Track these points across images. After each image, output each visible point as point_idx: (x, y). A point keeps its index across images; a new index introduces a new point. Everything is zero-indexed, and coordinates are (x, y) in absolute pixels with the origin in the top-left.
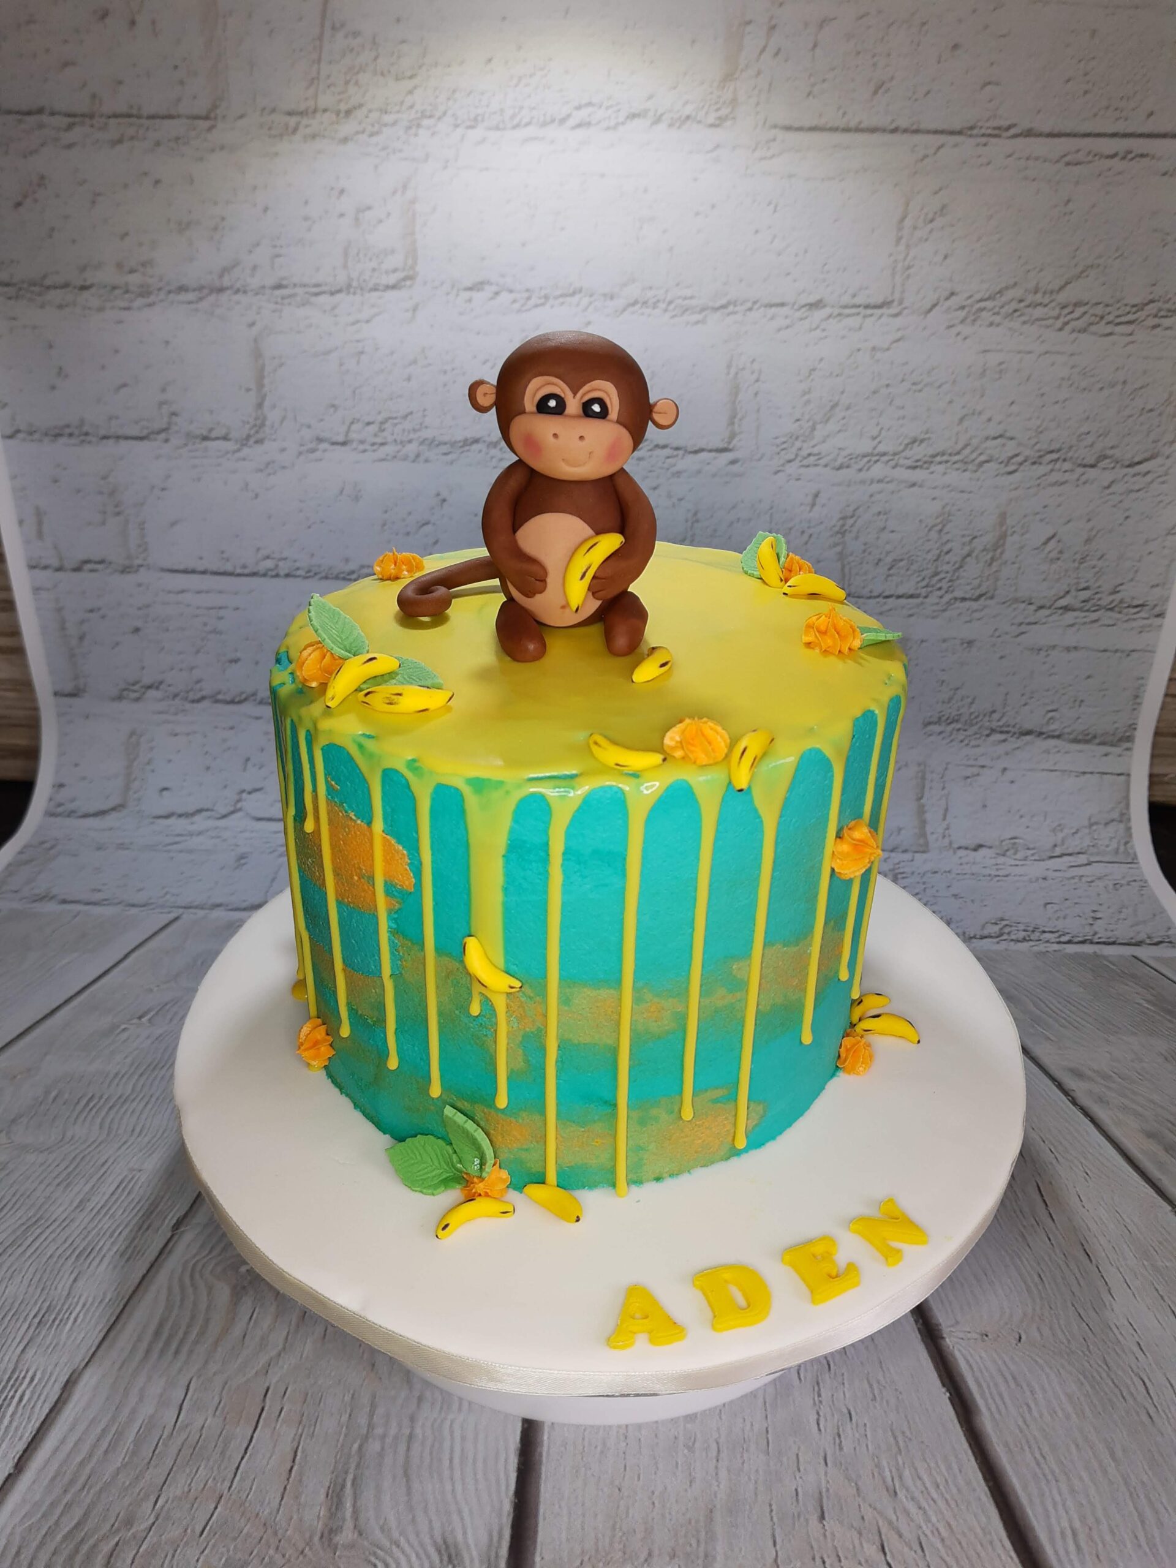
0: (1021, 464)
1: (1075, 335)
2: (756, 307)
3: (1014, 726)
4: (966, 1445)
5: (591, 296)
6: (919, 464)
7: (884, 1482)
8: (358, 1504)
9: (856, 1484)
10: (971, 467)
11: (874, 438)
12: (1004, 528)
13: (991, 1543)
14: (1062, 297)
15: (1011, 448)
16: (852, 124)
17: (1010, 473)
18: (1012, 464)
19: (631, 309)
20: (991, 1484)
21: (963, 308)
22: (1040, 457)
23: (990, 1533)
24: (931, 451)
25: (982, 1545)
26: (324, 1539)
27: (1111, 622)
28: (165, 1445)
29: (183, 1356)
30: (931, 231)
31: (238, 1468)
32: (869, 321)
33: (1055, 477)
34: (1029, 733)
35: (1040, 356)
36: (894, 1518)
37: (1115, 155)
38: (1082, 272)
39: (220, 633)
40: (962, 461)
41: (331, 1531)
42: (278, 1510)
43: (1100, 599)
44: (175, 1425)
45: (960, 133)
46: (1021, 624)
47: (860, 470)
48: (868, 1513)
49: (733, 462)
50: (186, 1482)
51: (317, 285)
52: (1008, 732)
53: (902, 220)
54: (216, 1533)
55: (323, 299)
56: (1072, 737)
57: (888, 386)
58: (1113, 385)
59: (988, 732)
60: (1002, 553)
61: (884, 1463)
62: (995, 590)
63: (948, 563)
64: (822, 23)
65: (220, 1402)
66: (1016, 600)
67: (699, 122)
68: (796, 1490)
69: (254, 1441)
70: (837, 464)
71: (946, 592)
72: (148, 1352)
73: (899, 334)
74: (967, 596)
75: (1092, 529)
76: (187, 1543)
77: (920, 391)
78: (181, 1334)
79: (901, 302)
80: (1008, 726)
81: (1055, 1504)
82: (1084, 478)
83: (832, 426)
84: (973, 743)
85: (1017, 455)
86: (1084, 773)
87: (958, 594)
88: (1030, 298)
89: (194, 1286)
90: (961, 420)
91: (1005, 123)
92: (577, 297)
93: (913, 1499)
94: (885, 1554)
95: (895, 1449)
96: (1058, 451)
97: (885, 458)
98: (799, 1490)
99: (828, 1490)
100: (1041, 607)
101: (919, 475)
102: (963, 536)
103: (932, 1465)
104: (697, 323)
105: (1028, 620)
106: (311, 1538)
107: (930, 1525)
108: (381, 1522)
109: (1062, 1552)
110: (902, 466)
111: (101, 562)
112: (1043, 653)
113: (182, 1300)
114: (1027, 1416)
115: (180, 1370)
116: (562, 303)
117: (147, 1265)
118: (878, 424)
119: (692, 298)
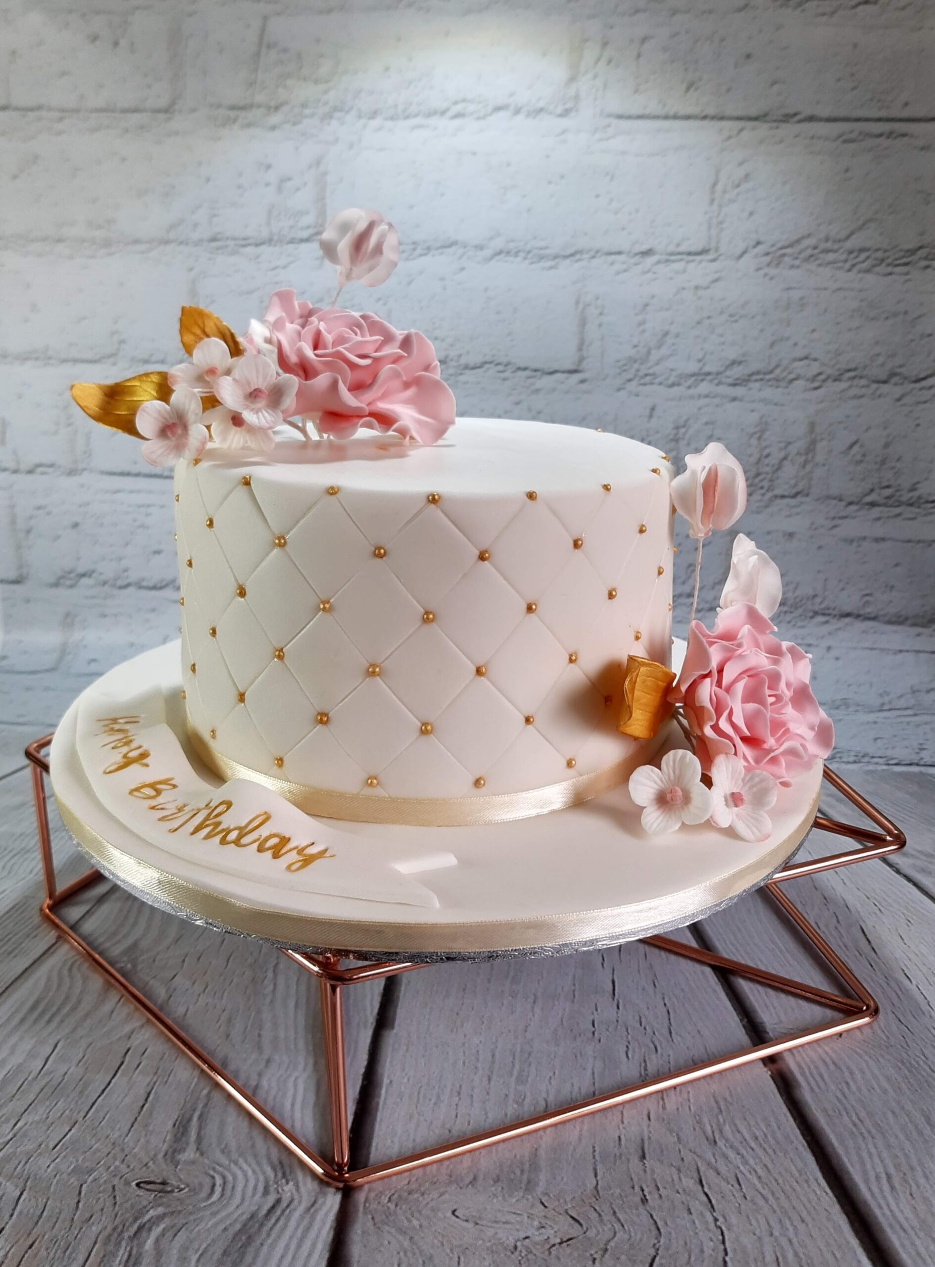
0: (824, 381)
1: (861, 275)
2: (599, 255)
3: (834, 609)
4: (785, 1110)
5: (465, 247)
6: (738, 382)
7: (704, 1133)
8: (203, 1133)
9: (677, 1135)
10: (783, 384)
11: (700, 361)
12: (813, 436)
13: (807, 1181)
14: (849, 245)
15: (815, 368)
16: (671, 113)
17: (816, 388)
18: (818, 381)
19: (497, 258)
20: (809, 1138)
21: (767, 254)
22: (841, 374)
23: (806, 1173)
24: (748, 371)
25: (797, 1182)
26: (167, 1157)
27: (912, 516)
28: (30, 1084)
29: (54, 1025)
30: (738, 194)
31: (93, 1104)
32: (691, 266)
33: (855, 391)
34: (848, 615)
35: (833, 292)
36: (713, 1161)
37: (881, 135)
38: (863, 225)
39: (148, 528)
40: (774, 379)
41: (175, 1151)
42: (127, 1134)
43: (900, 496)
44: (40, 1072)
45: (756, 119)
46: (834, 518)
47: (689, 387)
48: (689, 1157)
49: (583, 381)
50: (45, 1111)
51: (245, 239)
52: (829, 615)
53: (715, 184)
54: (67, 1148)
55: (250, 250)
56: (887, 618)
57: (709, 318)
58: (895, 315)
59: (811, 614)
60: (813, 457)
61: (706, 1120)
62: (810, 488)
63: (768, 465)
64: (644, 40)
65: (83, 1057)
66: (828, 497)
67: (550, 113)
68: (619, 1138)
69: (111, 1085)
70: (670, 382)
71: (768, 491)
72: (23, 1020)
73: (716, 276)
74: (786, 493)
75: (888, 436)
76: (40, 1154)
77: (736, 321)
78: (54, 1009)
79: (717, 250)
80: (828, 609)
81: (870, 1155)
82: (878, 392)
83: (664, 351)
84: (800, 624)
85: (820, 374)
86: (901, 651)
87: (778, 492)
88: (823, 246)
89: (71, 977)
90: (772, 345)
91: (791, 111)
92: (454, 248)
93: (731, 1147)
94: (702, 1186)
95: (716, 1110)
96: (855, 369)
97: (709, 378)
98: (623, 1138)
99: (649, 1138)
100: (850, 503)
101: (739, 391)
102: (779, 442)
103: (752, 1123)
104: (551, 268)
105: (840, 515)
106: (155, 1155)
107: (748, 1167)
108: (223, 1146)
109: (875, 1190)
110: (724, 384)
111: (52, 466)
112: (855, 544)
113: (59, 986)
114: (846, 1089)
115: (51, 1033)
116: (442, 253)
117: (30, 962)
118: (702, 349)
119: (546, 248)
